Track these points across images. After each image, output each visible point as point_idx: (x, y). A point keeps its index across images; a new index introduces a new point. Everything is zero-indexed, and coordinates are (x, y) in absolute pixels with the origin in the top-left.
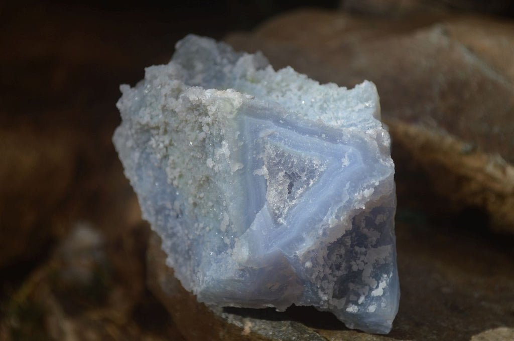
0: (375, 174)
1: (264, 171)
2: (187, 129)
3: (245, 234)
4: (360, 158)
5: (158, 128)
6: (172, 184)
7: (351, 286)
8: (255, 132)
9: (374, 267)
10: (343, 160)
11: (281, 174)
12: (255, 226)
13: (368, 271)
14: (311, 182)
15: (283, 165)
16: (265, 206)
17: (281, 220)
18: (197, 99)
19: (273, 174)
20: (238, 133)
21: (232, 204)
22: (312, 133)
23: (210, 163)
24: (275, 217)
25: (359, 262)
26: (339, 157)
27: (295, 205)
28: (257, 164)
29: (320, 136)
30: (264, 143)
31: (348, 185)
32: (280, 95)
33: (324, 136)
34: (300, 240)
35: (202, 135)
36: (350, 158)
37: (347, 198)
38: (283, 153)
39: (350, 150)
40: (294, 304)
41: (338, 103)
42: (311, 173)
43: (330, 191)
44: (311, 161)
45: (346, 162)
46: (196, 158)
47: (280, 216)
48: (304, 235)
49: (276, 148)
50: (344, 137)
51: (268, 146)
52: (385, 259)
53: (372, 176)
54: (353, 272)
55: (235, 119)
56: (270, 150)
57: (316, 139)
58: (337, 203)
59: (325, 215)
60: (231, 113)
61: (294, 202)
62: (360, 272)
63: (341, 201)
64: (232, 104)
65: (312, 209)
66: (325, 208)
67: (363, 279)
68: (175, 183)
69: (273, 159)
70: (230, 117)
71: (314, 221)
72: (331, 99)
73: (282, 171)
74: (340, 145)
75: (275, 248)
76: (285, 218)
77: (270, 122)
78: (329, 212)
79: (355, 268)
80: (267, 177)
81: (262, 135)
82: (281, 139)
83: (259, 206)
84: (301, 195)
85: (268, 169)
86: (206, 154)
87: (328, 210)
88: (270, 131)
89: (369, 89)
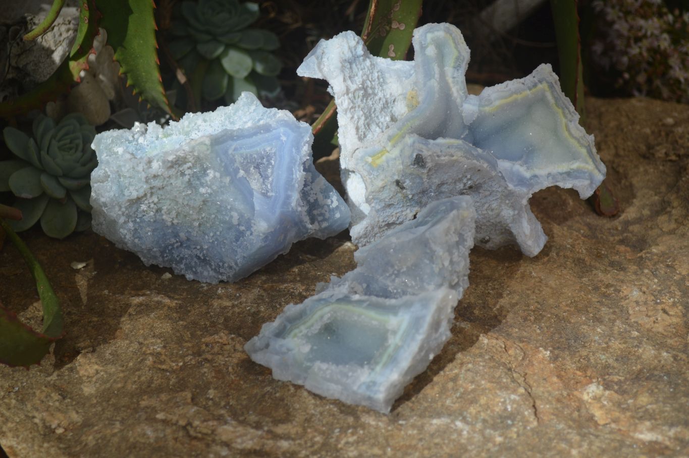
0: (303, 135)
1: (242, 173)
2: (172, 181)
3: (256, 215)
4: (290, 132)
5: (145, 195)
6: (173, 224)
7: (315, 212)
8: (226, 152)
9: (322, 193)
10: (281, 138)
11: (252, 169)
12: (257, 207)
13: (320, 197)
14: (273, 162)
15: (250, 163)
16: (255, 193)
17: (270, 194)
18: (175, 157)
19: (247, 171)
20: (218, 159)
21: (237, 203)
22: (255, 134)
23: (202, 190)
24: (265, 195)
25: (311, 196)
26: (278, 138)
27: (273, 180)
28: (237, 171)
29: (261, 133)
30: (234, 156)
31: (294, 150)
32: (197, 132)
33: (262, 131)
34: (288, 197)
35: (186, 178)
36: (284, 134)
37: (298, 157)
38: (247, 155)
39: (282, 130)
40: (293, 243)
41: (237, 114)
42: (269, 157)
43: (287, 159)
44: (265, 151)
45: (284, 138)
46: (188, 195)
47: (267, 191)
48: (289, 193)
49: (242, 155)
50: (273, 126)
51: (236, 157)
52: (325, 185)
53: (302, 137)
54: (312, 203)
55: (212, 152)
56: (239, 159)
57: (260, 136)
58: (295, 164)
59: (292, 174)
60: (208, 150)
61: (270, 179)
62: (316, 200)
63: (296, 161)
64: (205, 144)
65: (284, 176)
66: (290, 172)
67: (320, 203)
68: (175, 221)
69: (243, 163)
70: (209, 152)
71: (289, 182)
72: (232, 115)
73: (251, 167)
74: (274, 131)
75: (278, 211)
76: (272, 191)
77: (230, 142)
78: (294, 171)
79: (312, 200)
80: (245, 176)
81: (230, 152)
82: (241, 148)
83: (252, 195)
84: (272, 173)
85: (243, 170)
86: (195, 187)
87: (292, 171)
88: (233, 147)
89: (248, 95)
